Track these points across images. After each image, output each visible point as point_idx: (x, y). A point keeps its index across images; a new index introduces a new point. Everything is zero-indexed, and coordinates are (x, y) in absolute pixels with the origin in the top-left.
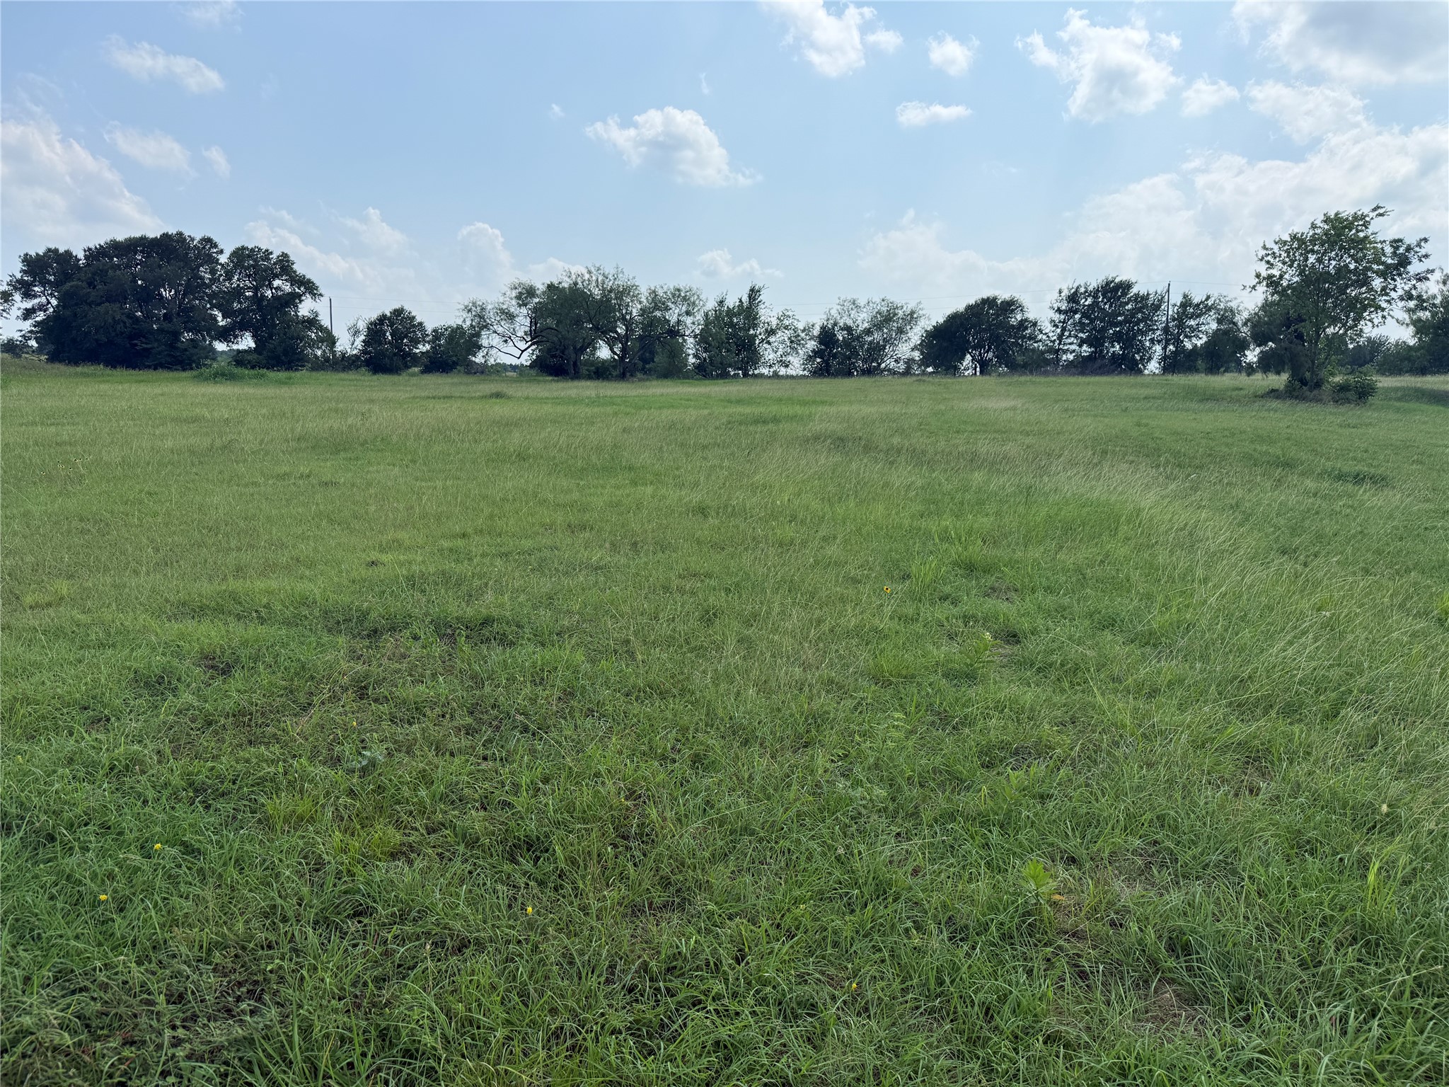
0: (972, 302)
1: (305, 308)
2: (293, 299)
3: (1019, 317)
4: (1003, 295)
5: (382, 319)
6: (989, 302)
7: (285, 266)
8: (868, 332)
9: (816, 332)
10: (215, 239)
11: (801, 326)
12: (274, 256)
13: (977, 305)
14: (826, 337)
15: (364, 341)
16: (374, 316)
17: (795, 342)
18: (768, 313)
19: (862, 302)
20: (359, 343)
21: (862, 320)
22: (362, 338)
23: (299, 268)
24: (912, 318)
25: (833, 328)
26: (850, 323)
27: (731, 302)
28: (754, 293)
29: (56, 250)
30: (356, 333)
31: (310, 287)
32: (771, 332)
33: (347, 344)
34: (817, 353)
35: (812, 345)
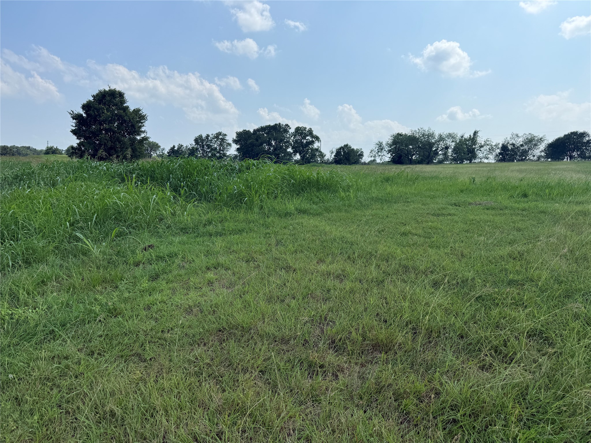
0: (567, 133)
1: (316, 145)
2: (312, 142)
3: (587, 139)
4: (580, 130)
5: (340, 148)
6: (574, 134)
7: (310, 132)
8: (522, 145)
9: (500, 146)
10: (289, 125)
11: (494, 144)
12: (307, 129)
13: (569, 135)
14: (504, 148)
15: (335, 155)
16: (338, 147)
17: (491, 150)
18: (481, 140)
19: (520, 135)
20: (333, 156)
21: (519, 141)
22: (334, 154)
23: (315, 133)
24: (541, 140)
25: (507, 145)
26: (514, 142)
27: (467, 136)
28: (475, 133)
29: (246, 130)
30: (332, 153)
31: (317, 138)
32: (482, 146)
33: (329, 156)
34: (500, 154)
35: (498, 151)
